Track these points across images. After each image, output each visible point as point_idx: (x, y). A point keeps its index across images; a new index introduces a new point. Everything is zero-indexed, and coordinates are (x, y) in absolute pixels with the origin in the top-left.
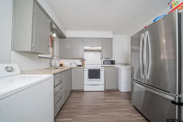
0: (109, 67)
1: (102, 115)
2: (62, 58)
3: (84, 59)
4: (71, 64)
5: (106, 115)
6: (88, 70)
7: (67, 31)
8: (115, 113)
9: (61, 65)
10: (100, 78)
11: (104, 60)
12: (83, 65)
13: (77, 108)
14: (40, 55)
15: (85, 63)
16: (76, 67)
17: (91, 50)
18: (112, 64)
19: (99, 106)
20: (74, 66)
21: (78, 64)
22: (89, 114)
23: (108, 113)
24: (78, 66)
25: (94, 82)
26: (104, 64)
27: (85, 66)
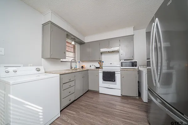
0: (127, 70)
1: (103, 120)
2: (83, 61)
3: (103, 61)
4: (90, 66)
5: (106, 121)
6: (102, 72)
7: (85, 38)
8: (118, 122)
9: (82, 67)
10: (115, 81)
11: (123, 61)
12: (101, 67)
13: (85, 106)
14: (61, 60)
15: (103, 66)
16: (95, 69)
17: (109, 51)
18: (133, 66)
19: (104, 110)
20: (93, 68)
21: (97, 67)
22: (91, 114)
23: (110, 120)
24: (97, 68)
25: (110, 85)
26: (122, 66)
27: (103, 68)
